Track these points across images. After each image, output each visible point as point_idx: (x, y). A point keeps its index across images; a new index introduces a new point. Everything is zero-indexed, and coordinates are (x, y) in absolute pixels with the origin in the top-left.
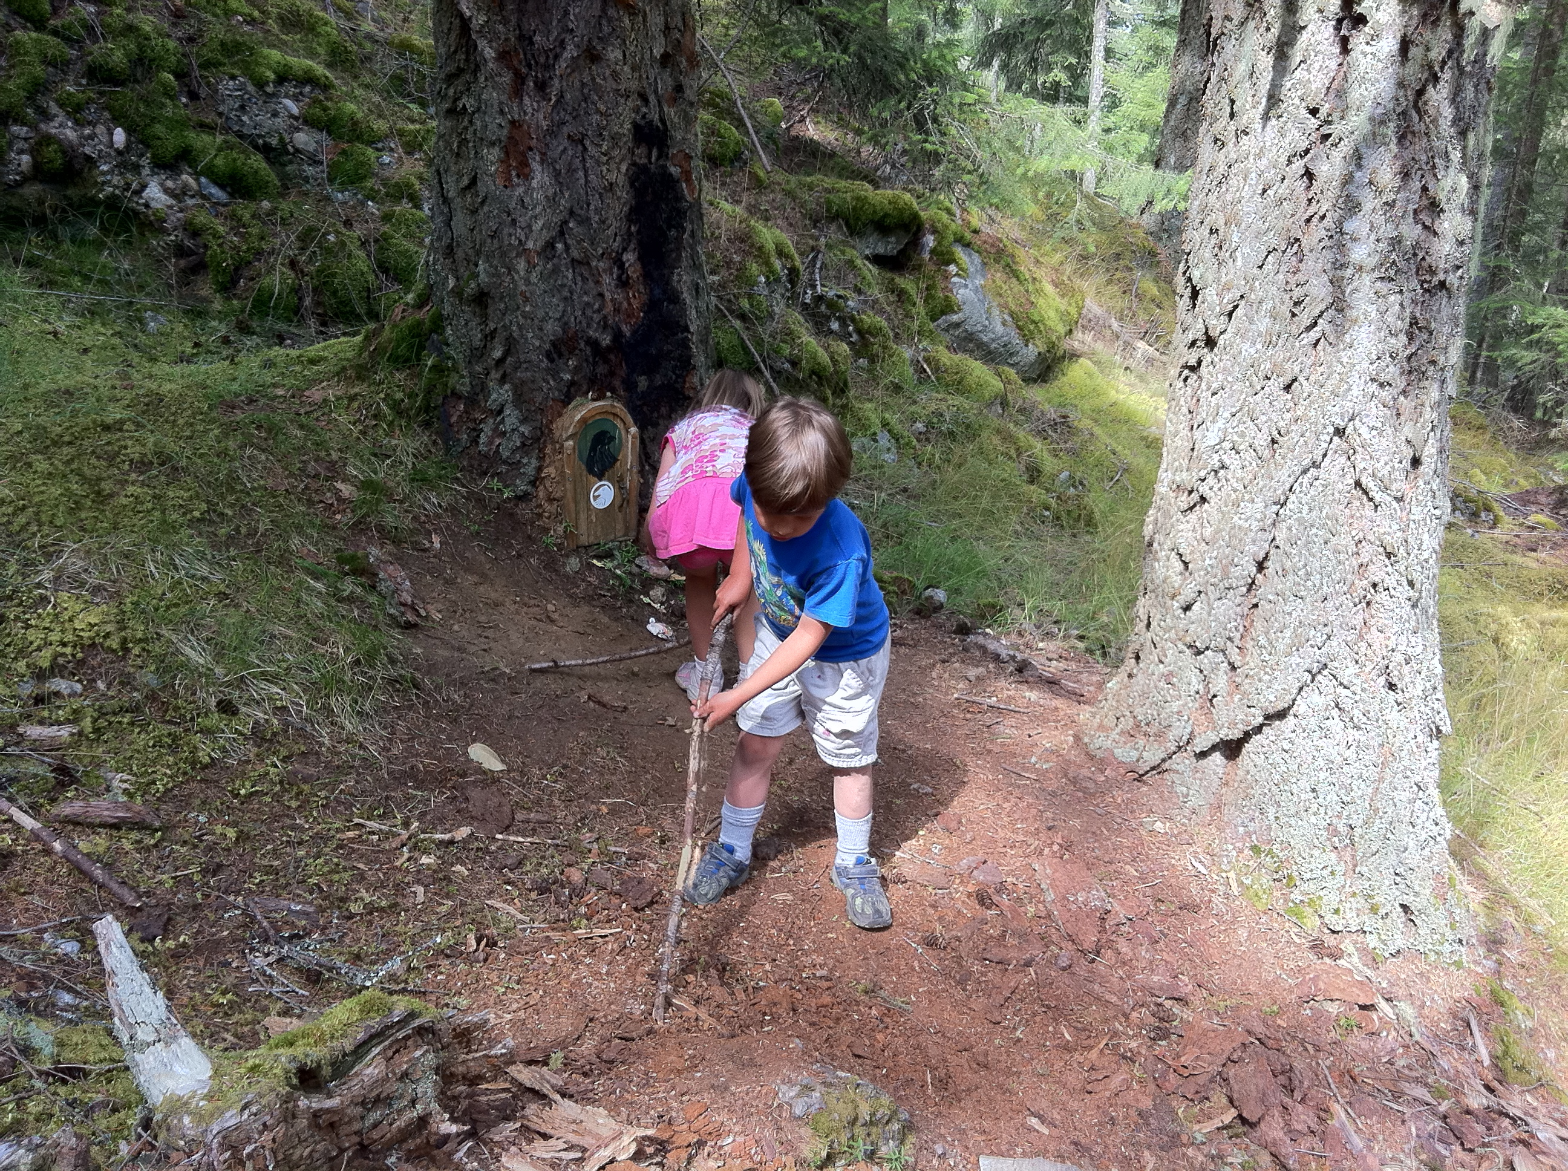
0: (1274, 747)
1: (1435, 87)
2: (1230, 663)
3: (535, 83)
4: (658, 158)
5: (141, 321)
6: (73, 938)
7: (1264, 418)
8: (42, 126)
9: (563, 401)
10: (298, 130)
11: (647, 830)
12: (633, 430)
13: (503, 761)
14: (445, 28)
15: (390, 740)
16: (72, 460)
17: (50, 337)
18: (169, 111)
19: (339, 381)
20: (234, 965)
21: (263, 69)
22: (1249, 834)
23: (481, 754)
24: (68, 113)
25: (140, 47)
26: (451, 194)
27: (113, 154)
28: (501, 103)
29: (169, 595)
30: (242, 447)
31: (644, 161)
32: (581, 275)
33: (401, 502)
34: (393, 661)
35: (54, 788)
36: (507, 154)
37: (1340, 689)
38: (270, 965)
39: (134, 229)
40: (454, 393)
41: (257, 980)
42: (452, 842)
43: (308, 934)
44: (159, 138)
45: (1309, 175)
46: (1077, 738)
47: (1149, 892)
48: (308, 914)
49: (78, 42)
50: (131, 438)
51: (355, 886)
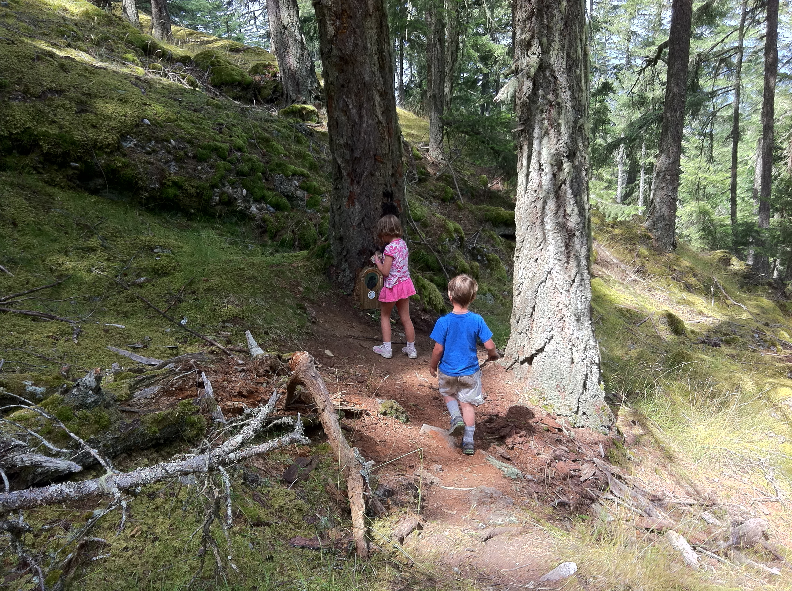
0: (540, 360)
1: (565, 185)
3: (357, 182)
4: (390, 201)
5: (247, 246)
8: (223, 189)
9: (361, 267)
10: (298, 190)
13: (333, 354)
14: (334, 167)
16: (232, 276)
18: (259, 184)
19: (302, 261)
21: (288, 172)
22: (533, 385)
23: (328, 352)
24: (230, 185)
26: (335, 210)
27: (242, 197)
28: (348, 187)
29: (254, 308)
31: (386, 202)
33: (315, 293)
34: (308, 329)
36: (349, 200)
37: (557, 345)
39: (247, 219)
40: (332, 265)
44: (256, 193)
45: (535, 207)
49: (235, 164)
50: (246, 272)
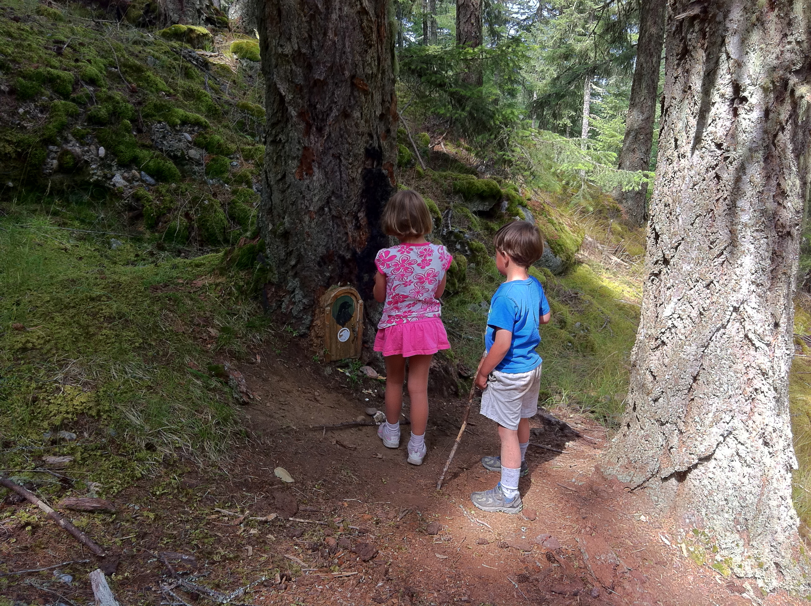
0: (704, 476)
1: (783, 133)
2: (679, 430)
3: (317, 128)
4: (377, 165)
5: (109, 243)
6: (69, 574)
7: (695, 303)
8: (64, 146)
9: (325, 287)
10: (191, 148)
11: (369, 516)
12: (361, 301)
13: (292, 477)
14: (272, 100)
15: (234, 465)
16: (75, 316)
17: (63, 251)
18: (127, 138)
19: (211, 276)
20: (153, 589)
21: (174, 118)
22: (691, 523)
23: (281, 473)
24: (77, 139)
25: (114, 107)
26: (272, 183)
27: (98, 159)
28: (299, 138)
29: (122, 387)
30: (161, 309)
31: (370, 167)
32: (337, 224)
33: (241, 338)
34: (236, 423)
35: (60, 490)
36: (301, 163)
37: (739, 446)
38: (172, 590)
39: (107, 197)
40: (270, 282)
41: (165, 598)
42: (266, 522)
43: (192, 573)
44: (122, 152)
45: (718, 177)
46: (597, 468)
47: (639, 554)
48: (192, 561)
49: (84, 104)
50: (105, 305)
51: (216, 546)
